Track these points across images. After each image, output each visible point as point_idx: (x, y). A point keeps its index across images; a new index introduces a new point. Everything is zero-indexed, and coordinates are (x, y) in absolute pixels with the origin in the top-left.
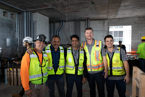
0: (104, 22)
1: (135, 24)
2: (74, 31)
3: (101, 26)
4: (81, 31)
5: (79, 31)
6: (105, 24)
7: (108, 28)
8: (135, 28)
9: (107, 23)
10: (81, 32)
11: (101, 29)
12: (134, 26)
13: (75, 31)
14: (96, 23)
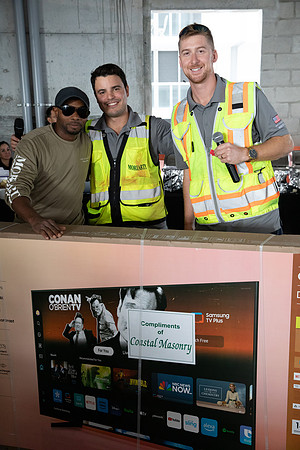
1: (278, 4)
3: (107, 7)
7: (147, 20)
8: (276, 24)
11: (107, 25)
12: (275, 15)
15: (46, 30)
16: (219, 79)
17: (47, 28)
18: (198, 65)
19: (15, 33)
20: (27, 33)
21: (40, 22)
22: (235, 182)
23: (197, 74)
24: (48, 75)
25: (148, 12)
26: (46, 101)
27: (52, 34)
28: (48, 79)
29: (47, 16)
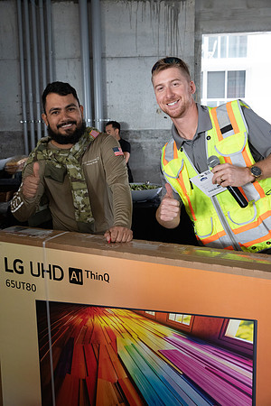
0: (177, 11)
2: (19, 60)
3: (162, 33)
4: (53, 59)
5: (47, 58)
6: (181, 23)
7: (198, 43)
9: (193, 13)
10: (57, 62)
11: (162, 49)
13: (25, 60)
14: (133, 15)
15: (107, 55)
16: (200, 108)
17: (109, 53)
18: (173, 98)
19: (80, 58)
20: (91, 58)
21: (103, 48)
22: (242, 207)
23: (174, 107)
24: (108, 93)
25: (200, 35)
26: (105, 116)
27: (112, 58)
28: (108, 98)
29: (108, 43)
